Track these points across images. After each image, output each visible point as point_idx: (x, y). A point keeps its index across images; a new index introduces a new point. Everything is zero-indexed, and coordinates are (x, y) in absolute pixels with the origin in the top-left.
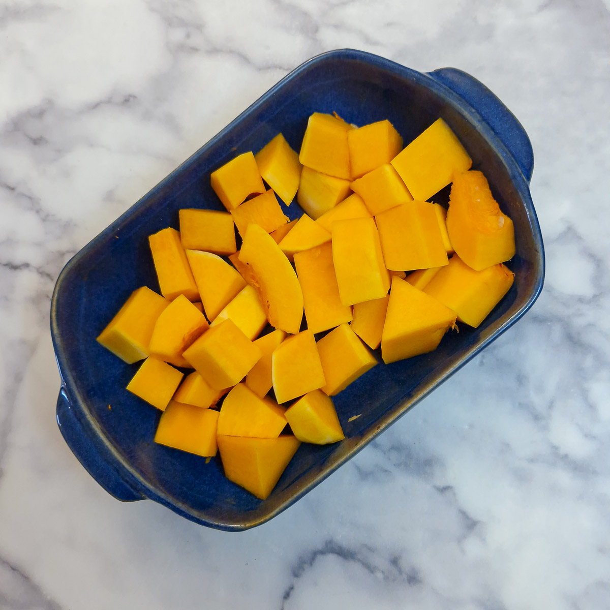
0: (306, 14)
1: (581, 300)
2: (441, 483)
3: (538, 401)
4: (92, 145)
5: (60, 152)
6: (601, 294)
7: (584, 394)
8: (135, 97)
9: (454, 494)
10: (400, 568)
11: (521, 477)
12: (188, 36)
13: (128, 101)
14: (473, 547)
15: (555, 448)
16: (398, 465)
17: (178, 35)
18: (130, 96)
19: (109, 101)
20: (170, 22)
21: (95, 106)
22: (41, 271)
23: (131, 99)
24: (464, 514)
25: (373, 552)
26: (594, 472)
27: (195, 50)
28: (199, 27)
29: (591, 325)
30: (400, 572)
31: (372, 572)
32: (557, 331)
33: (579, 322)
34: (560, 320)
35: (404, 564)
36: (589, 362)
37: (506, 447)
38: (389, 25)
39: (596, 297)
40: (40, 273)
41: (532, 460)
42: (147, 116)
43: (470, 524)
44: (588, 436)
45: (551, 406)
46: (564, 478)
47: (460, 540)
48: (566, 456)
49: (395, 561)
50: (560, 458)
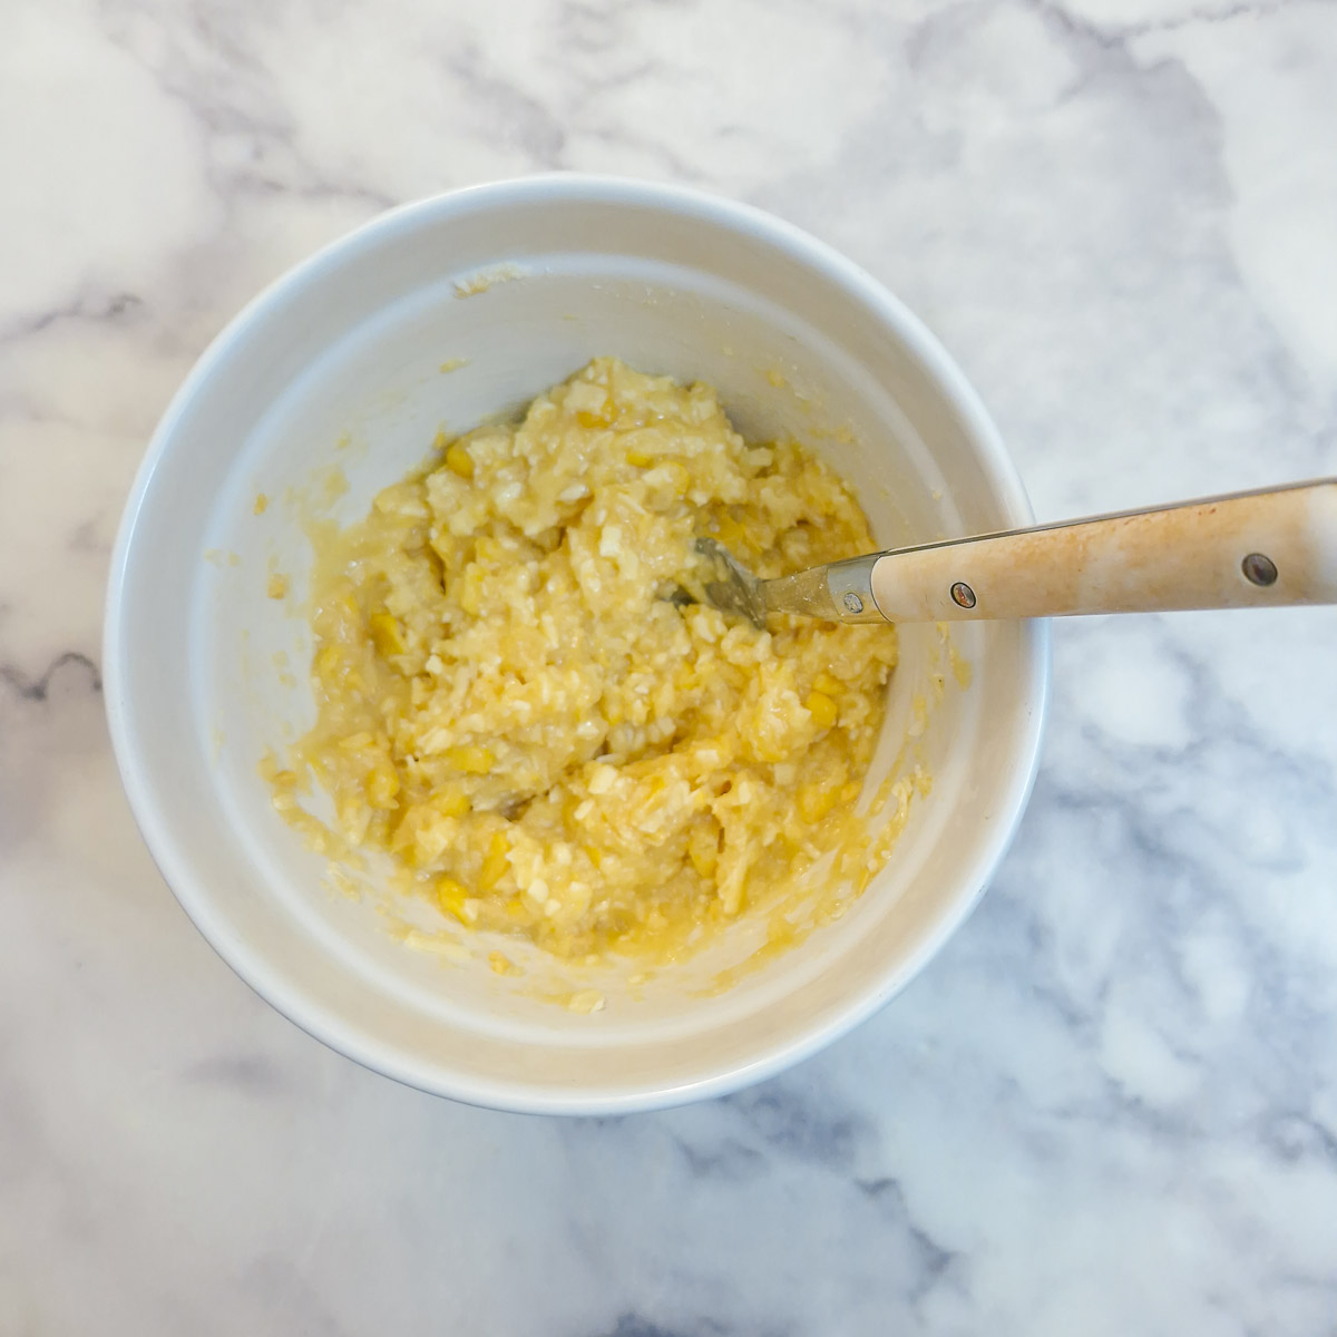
0: (533, 105)
1: (1162, 756)
2: (869, 1173)
3: (1075, 982)
6: (1204, 741)
7: (1174, 963)
8: (135, 300)
9: (900, 1197)
11: (1042, 1150)
12: (258, 154)
13: (120, 310)
14: (941, 1307)
15: (1114, 1085)
16: (776, 1139)
17: (233, 152)
18: (125, 298)
19: (74, 311)
20: (214, 119)
21: (44, 322)
23: (128, 305)
24: (920, 1238)
27: (274, 187)
28: (283, 132)
29: (1185, 811)
32: (1112, 826)
33: (1158, 805)
34: (1115, 800)
36: (1181, 892)
37: (1008, 1088)
38: (726, 131)
39: (1193, 749)
41: (1065, 1113)
43: (937, 1261)
44: (1184, 1055)
45: (1103, 991)
46: (1134, 1148)
47: (915, 1296)
48: (1135, 1104)
50: (1124, 1106)
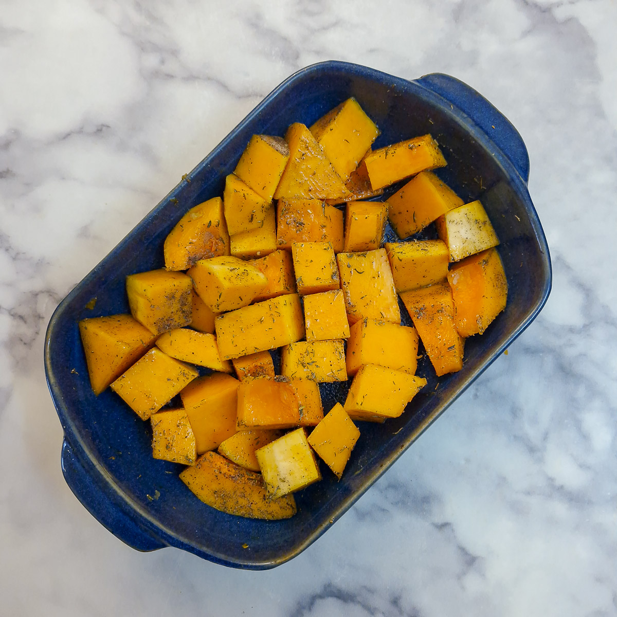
0: (285, 39)
1: (572, 330)
2: (439, 520)
3: (532, 433)
4: (63, 179)
5: (29, 185)
6: (591, 323)
7: (578, 424)
8: (108, 127)
9: (453, 531)
10: (401, 608)
11: (517, 509)
12: (163, 62)
13: (101, 131)
14: (472, 583)
15: (551, 480)
16: (395, 504)
17: (151, 61)
18: (103, 125)
19: (80, 131)
20: (143, 47)
21: (66, 136)
22: (12, 313)
23: (104, 128)
24: (463, 550)
25: (373, 593)
26: (590, 502)
27: (170, 76)
28: (174, 53)
29: (583, 355)
30: (401, 612)
31: (372, 614)
32: (549, 361)
33: (570, 352)
34: (550, 350)
35: (404, 603)
36: (581, 392)
37: (502, 481)
38: (372, 51)
39: (585, 326)
40: (12, 315)
41: (528, 493)
42: (122, 147)
43: (470, 561)
44: (583, 466)
45: (545, 437)
46: (560, 509)
47: (460, 577)
48: (561, 488)
49: (395, 602)
50: (557, 490)
